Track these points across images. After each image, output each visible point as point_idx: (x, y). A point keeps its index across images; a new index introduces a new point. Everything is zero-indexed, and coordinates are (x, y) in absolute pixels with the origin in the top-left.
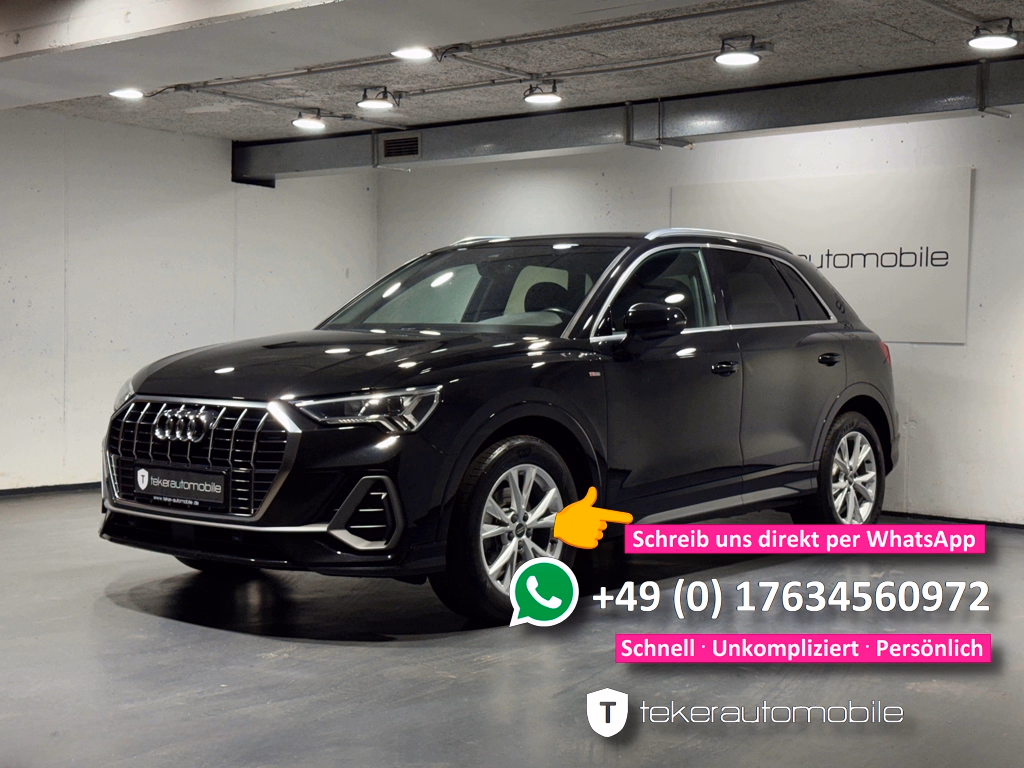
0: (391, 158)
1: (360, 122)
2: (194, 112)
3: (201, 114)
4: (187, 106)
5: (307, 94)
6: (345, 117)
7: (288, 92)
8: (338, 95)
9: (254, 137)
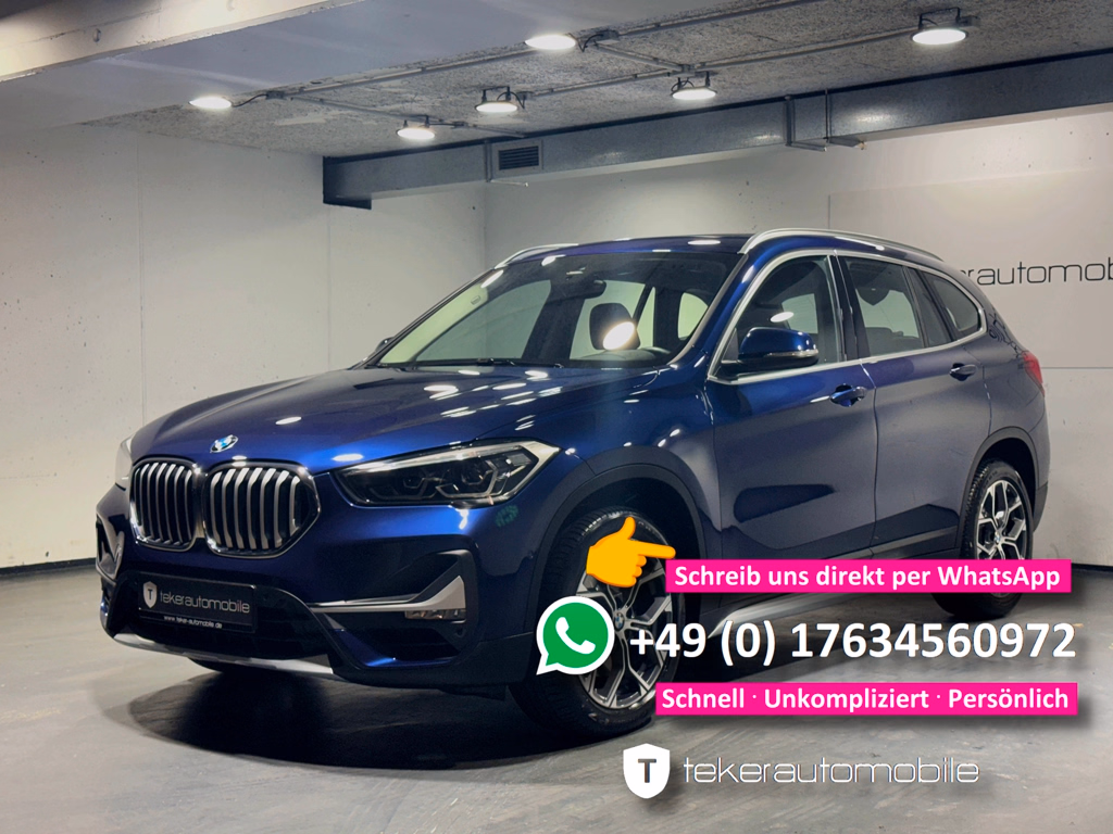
0: (507, 171)
1: (474, 130)
2: (284, 124)
3: (292, 127)
4: (277, 118)
5: (417, 98)
6: (456, 125)
7: (396, 97)
8: (451, 98)
9: (349, 151)
